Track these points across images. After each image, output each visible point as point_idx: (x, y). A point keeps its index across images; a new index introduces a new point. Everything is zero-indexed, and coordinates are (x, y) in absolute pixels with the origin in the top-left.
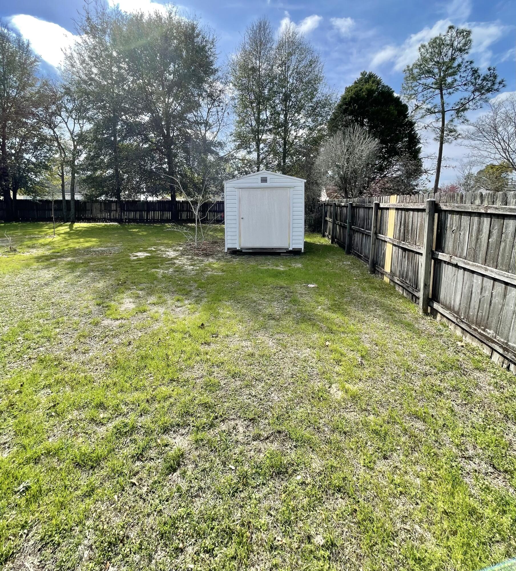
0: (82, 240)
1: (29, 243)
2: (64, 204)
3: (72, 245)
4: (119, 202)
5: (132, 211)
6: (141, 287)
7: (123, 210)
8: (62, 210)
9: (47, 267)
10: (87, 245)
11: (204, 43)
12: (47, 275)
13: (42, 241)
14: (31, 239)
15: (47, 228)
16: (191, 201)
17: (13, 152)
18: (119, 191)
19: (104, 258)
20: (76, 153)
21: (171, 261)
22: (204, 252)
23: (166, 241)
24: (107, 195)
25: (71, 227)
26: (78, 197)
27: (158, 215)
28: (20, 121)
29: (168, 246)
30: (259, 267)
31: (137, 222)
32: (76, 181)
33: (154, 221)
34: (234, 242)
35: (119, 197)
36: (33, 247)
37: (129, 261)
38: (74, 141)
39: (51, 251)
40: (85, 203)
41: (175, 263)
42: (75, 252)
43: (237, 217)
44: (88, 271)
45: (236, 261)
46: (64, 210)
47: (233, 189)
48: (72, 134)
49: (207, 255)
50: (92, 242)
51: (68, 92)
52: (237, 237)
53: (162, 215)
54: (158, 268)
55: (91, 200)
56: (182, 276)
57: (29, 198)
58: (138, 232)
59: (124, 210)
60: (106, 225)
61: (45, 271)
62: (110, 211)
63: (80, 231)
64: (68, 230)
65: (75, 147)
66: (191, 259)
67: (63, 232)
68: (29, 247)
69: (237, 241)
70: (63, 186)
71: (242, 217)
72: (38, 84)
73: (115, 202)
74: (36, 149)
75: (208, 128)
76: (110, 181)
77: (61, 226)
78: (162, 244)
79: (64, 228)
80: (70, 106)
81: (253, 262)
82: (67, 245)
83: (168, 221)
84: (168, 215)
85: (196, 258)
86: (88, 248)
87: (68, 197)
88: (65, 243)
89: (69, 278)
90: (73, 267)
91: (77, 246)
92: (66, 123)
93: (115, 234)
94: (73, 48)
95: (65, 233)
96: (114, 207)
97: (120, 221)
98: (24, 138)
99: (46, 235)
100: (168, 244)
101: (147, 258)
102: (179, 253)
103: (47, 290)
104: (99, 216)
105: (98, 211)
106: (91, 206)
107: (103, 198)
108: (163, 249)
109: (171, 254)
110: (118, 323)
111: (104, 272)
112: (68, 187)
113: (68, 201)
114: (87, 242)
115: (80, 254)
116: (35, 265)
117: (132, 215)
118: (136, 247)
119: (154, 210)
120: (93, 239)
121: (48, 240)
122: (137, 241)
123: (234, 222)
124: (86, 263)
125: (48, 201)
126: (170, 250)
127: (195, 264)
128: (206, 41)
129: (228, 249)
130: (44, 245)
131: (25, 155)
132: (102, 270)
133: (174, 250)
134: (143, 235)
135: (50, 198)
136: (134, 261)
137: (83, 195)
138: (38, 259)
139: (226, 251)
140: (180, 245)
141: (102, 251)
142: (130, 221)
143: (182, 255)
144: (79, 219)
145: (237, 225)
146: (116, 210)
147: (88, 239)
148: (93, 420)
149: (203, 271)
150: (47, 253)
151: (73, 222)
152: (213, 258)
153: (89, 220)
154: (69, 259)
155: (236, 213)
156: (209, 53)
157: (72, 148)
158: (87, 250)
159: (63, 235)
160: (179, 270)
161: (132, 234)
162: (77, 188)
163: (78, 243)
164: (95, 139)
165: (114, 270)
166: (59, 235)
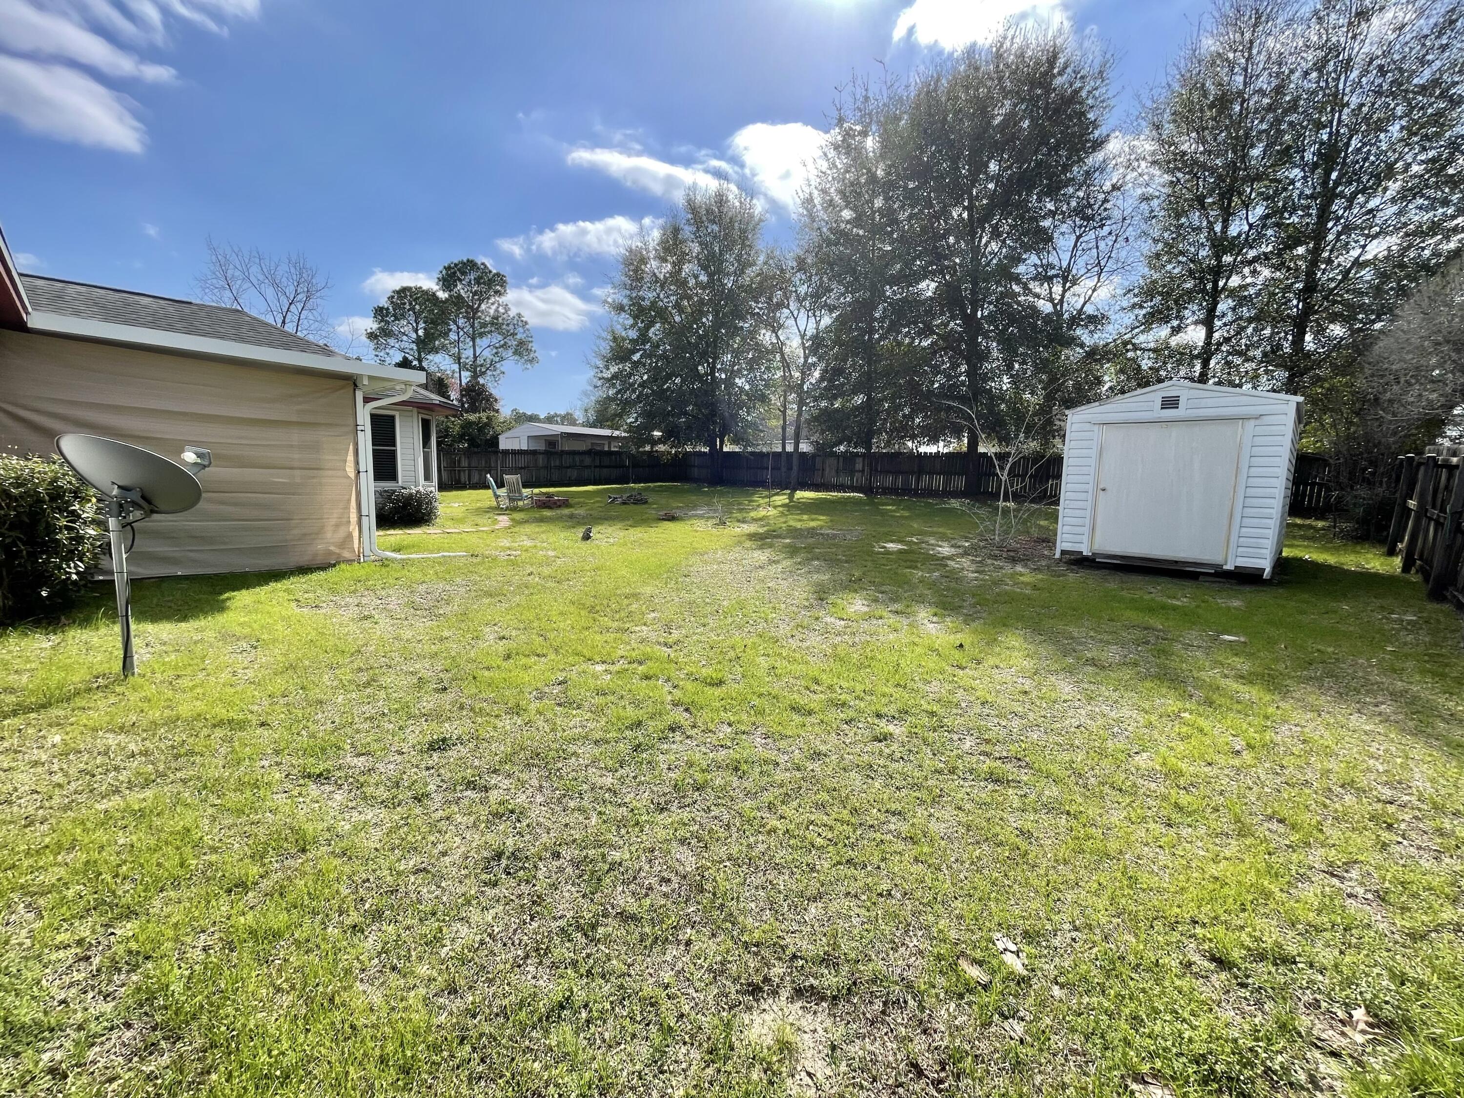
0: (805, 517)
1: (739, 516)
2: (784, 458)
3: (792, 523)
4: (868, 457)
5: (890, 472)
6: (883, 588)
7: (873, 471)
8: (779, 469)
9: (761, 548)
10: (813, 524)
11: (1078, 84)
12: (761, 556)
13: (753, 514)
14: (741, 510)
15: (759, 498)
16: (996, 454)
17: (723, 376)
18: (870, 434)
19: (834, 545)
20: (806, 370)
21: (941, 562)
22: (1012, 554)
23: (941, 530)
24: (849, 442)
25: (791, 497)
26: (804, 447)
27: (938, 481)
28: (736, 327)
29: (943, 538)
30: (1124, 593)
31: (897, 494)
32: (802, 419)
33: (930, 493)
34: (1078, 538)
35: (869, 447)
36: (744, 521)
37: (871, 553)
38: (804, 348)
39: (765, 529)
40: (814, 456)
41: (947, 565)
42: (794, 533)
43: (1090, 487)
44: (812, 559)
45: (1073, 577)
46: (783, 469)
47: (1087, 427)
48: (803, 336)
49: (1014, 560)
50: (817, 522)
51: (801, 265)
52: (1086, 530)
53: (947, 483)
54: (916, 568)
55: (823, 451)
56: (953, 585)
57: (737, 449)
58: (894, 511)
59: (876, 470)
60: (843, 497)
61: (760, 552)
62: (852, 472)
63: (804, 503)
64: (787, 501)
65: (806, 358)
66: (980, 562)
67: (780, 503)
68: (739, 521)
69: (1085, 539)
70: (784, 428)
71: (1102, 486)
72: (762, 259)
73: (863, 455)
74: (751, 370)
75: (1068, 285)
76: (856, 417)
77: (777, 494)
78: (932, 534)
79: (781, 499)
80: (803, 290)
81: (1113, 583)
82: (785, 522)
83: (956, 494)
84: (960, 482)
85: (989, 561)
86: (813, 528)
87: (790, 448)
88: (783, 520)
89: (787, 563)
90: (792, 551)
91: (798, 525)
92: (796, 319)
93: (856, 511)
94: (813, 183)
95: (783, 506)
96: (859, 466)
97: (868, 490)
98: (737, 353)
99: (759, 506)
100: (944, 534)
101: (900, 552)
102: (961, 551)
103: (762, 573)
104: (834, 480)
105: (833, 473)
106: (823, 463)
107: (842, 448)
108: (933, 542)
109: (946, 550)
110: (842, 623)
111: (832, 562)
112: (790, 430)
113: (789, 455)
114: (813, 520)
115: (802, 536)
116: (748, 544)
117: (889, 480)
118: (887, 534)
119: (931, 473)
120: (822, 518)
121: (762, 513)
122: (891, 525)
123: (1083, 496)
124: (809, 549)
125: (762, 455)
126: (945, 544)
127: (984, 571)
128: (1082, 77)
129: (1063, 552)
130: (755, 520)
131: (737, 380)
132: (831, 560)
133: (952, 546)
134: (902, 517)
135: (764, 450)
136: (879, 553)
137: (812, 443)
138: (752, 537)
139: (1057, 556)
140: (967, 539)
141: (834, 535)
142: (887, 491)
143: (966, 554)
144: (804, 486)
145: (1089, 505)
146: (863, 471)
147: (814, 516)
148: (807, 688)
149: (997, 583)
150: (761, 530)
151: (794, 490)
152: (1026, 566)
153: (816, 487)
154: (788, 541)
155: (1090, 479)
156: (1090, 101)
157: (802, 360)
158: (812, 532)
159: (781, 509)
160: (953, 576)
161: (884, 514)
162: (804, 432)
163: (800, 520)
164: (838, 342)
165: (846, 562)
166: (775, 507)
